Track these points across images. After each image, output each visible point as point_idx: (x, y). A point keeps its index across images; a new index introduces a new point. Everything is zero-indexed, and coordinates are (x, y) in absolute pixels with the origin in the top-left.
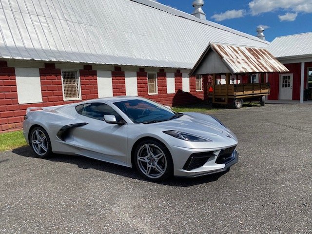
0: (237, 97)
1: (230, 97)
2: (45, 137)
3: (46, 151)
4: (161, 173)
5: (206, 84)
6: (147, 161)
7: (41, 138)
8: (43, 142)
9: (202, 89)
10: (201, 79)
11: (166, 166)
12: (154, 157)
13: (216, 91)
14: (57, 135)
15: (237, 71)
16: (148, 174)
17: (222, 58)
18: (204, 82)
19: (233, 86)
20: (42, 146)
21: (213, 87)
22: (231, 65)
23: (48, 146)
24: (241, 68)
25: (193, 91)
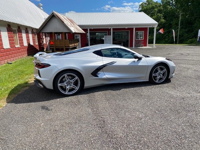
0: (71, 47)
1: (67, 47)
2: (77, 78)
3: (77, 88)
4: (163, 79)
5: (40, 39)
6: (157, 75)
7: (70, 80)
8: (73, 83)
9: (37, 43)
10: (36, 36)
11: (166, 75)
12: (161, 72)
13: (56, 44)
14: (91, 74)
15: (74, 31)
16: (157, 81)
17: (63, 22)
18: (38, 38)
19: (68, 41)
20: (72, 86)
21: (54, 41)
22: (69, 27)
23: (80, 84)
24: (73, 30)
25: (35, 44)
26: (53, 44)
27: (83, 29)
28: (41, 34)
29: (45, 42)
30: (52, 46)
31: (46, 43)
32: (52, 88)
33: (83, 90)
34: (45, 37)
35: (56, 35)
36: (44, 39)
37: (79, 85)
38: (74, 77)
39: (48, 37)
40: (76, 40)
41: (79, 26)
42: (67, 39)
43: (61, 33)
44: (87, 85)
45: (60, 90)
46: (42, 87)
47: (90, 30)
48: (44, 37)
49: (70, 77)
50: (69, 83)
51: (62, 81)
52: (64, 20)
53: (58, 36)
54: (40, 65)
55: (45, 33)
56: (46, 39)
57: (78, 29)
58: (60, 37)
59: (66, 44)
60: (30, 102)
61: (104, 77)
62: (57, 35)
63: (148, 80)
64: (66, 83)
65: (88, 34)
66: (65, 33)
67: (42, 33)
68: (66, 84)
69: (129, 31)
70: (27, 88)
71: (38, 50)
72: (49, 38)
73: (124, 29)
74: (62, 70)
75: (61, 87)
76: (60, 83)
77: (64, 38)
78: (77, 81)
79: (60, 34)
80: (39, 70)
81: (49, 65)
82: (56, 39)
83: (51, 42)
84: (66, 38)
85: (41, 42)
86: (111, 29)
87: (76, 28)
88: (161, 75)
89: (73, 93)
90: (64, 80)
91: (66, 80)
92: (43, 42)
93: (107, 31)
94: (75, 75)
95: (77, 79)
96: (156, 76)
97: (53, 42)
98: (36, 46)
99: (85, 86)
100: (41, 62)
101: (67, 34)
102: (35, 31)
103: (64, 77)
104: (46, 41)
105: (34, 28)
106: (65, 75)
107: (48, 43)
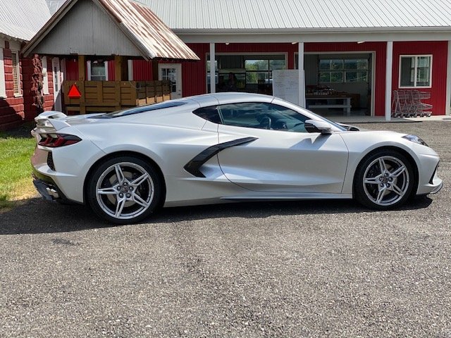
2: (146, 175)
3: (146, 205)
4: (399, 196)
5: (30, 78)
6: (378, 182)
7: (130, 180)
8: (135, 188)
9: (20, 90)
10: (18, 67)
11: (408, 184)
12: (390, 175)
13: (88, 96)
14: (186, 167)
15: (154, 53)
16: (378, 202)
17: (119, 21)
18: (23, 72)
19: (134, 86)
20: (134, 197)
21: (81, 87)
22: (140, 38)
23: (153, 193)
24: (153, 48)
25: (10, 94)
26: (78, 98)
27: (190, 45)
28: (36, 60)
29: (45, 90)
30: (74, 102)
31: (51, 92)
32: (80, 199)
33: (161, 212)
34: (49, 70)
35: (89, 63)
36: (46, 79)
37: (151, 195)
38: (140, 174)
39: (58, 73)
40: (163, 83)
41: (176, 32)
42: (131, 77)
43: (111, 58)
44: (172, 198)
45: (102, 207)
46: (56, 195)
47: (219, 47)
48: (44, 70)
49: (129, 174)
50: (125, 190)
51: (106, 184)
52: (124, 13)
53: (95, 69)
54: (54, 140)
55: (50, 57)
56: (50, 80)
57: (171, 46)
58: (104, 72)
59: (124, 96)
60: (23, 233)
61: (222, 178)
62: (92, 65)
63: (350, 197)
64: (118, 189)
65: (212, 64)
66: (126, 58)
67: (41, 56)
68: (118, 192)
69: (374, 53)
70: (7, 210)
71: (20, 117)
72: (59, 77)
73: (354, 46)
74: (108, 153)
75: (104, 197)
76: (102, 186)
77: (118, 76)
78: (145, 184)
79: (106, 63)
80: (50, 153)
81: (76, 140)
82: (89, 79)
83: (70, 88)
84: (125, 77)
85: (34, 88)
86: (298, 43)
87: (166, 41)
88: (393, 183)
89: (135, 216)
90: (112, 180)
91: (117, 182)
92: (40, 88)
93: (286, 54)
94: (141, 169)
95: (146, 180)
96: (376, 186)
97: (77, 88)
98: (16, 101)
99: (166, 200)
100: (57, 132)
101: (130, 62)
102: (14, 49)
103: (113, 172)
104: (50, 86)
105: (13, 39)
106: (117, 167)
107: (56, 94)
